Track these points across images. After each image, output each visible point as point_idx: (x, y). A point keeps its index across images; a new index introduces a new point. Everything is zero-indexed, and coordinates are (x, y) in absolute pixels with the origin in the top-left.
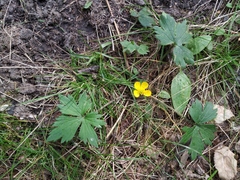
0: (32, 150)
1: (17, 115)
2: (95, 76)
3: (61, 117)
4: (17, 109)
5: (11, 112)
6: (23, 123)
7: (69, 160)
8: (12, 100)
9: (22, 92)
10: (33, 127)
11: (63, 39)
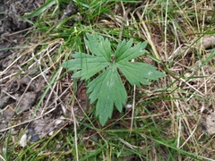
0: (94, 152)
1: (44, 135)
2: (78, 17)
3: (90, 86)
4: (38, 129)
5: (35, 137)
6: (57, 137)
7: (139, 126)
8: (23, 126)
9: (25, 108)
10: (71, 131)
11: (11, 21)
